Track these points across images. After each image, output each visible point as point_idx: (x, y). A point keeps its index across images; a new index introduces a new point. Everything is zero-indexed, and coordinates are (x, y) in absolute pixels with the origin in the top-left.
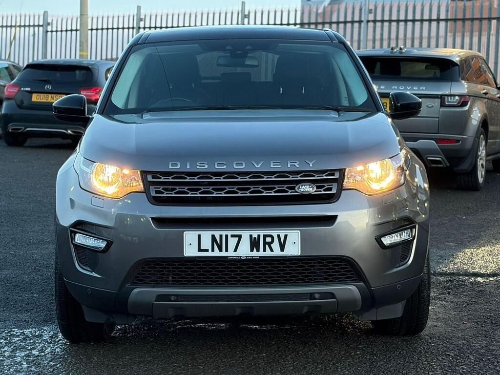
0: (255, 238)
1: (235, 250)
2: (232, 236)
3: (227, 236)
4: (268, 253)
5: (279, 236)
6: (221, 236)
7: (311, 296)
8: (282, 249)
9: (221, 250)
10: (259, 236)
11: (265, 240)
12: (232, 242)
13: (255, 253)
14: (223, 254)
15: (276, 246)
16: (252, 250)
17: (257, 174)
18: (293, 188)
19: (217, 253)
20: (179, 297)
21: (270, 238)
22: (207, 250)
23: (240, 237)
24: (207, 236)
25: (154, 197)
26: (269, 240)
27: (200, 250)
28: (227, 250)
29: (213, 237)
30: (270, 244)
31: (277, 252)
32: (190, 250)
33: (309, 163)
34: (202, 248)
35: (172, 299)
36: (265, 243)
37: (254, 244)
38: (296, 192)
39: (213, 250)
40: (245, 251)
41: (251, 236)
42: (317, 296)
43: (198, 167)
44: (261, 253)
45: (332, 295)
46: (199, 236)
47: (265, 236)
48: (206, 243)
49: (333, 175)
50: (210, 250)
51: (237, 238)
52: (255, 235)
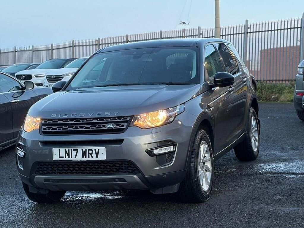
0: (84, 151)
1: (75, 157)
2: (74, 150)
3: (71, 150)
4: (90, 158)
5: (95, 150)
6: (69, 150)
7: (114, 180)
8: (97, 157)
9: (69, 157)
10: (86, 150)
11: (89, 152)
12: (74, 153)
13: (84, 159)
14: (70, 159)
15: (94, 155)
16: (83, 157)
17: (89, 119)
18: (104, 126)
19: (67, 159)
20: (54, 180)
21: (91, 151)
22: (63, 157)
23: (77, 150)
24: (62, 150)
25: (43, 131)
26: (91, 152)
27: (60, 157)
28: (72, 157)
29: (65, 150)
30: (91, 154)
31: (95, 158)
32: (56, 158)
33: (115, 113)
34: (61, 156)
35: (51, 181)
36: (89, 153)
37: (84, 154)
38: (106, 128)
39: (65, 157)
40: (80, 158)
41: (82, 150)
42: (117, 180)
43: (64, 116)
44: (87, 159)
45: (124, 180)
46: (59, 150)
47: (89, 150)
48: (63, 154)
49: (126, 119)
50: (64, 157)
51: (76, 151)
52: (84, 150)
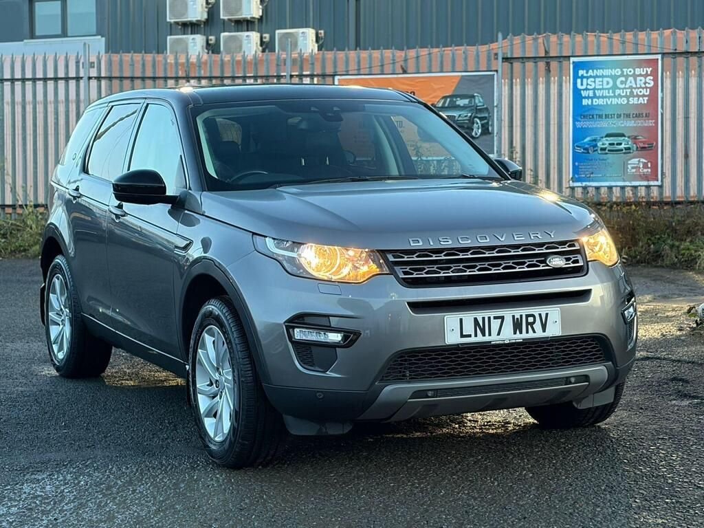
0: (517, 319)
1: (499, 334)
2: (495, 318)
3: (489, 318)
4: (531, 335)
5: (540, 315)
6: (484, 318)
7: (567, 380)
8: (544, 330)
9: (484, 335)
10: (521, 316)
11: (527, 320)
12: (495, 324)
13: (518, 336)
14: (487, 338)
15: (538, 326)
16: (515, 333)
17: (503, 248)
19: (480, 338)
20: (437, 392)
21: (532, 318)
22: (470, 336)
23: (502, 318)
24: (468, 318)
26: (531, 320)
27: (462, 336)
28: (490, 335)
29: (476, 320)
30: (532, 324)
31: (539, 334)
32: (452, 338)
33: (550, 233)
34: (464, 334)
36: (528, 324)
37: (517, 326)
38: (548, 266)
39: (476, 336)
40: (507, 335)
41: (513, 316)
42: (573, 380)
44: (525, 335)
45: (586, 378)
46: (461, 320)
47: (527, 316)
48: (469, 328)
49: (574, 246)
50: (473, 335)
51: (500, 320)
52: (517, 316)
